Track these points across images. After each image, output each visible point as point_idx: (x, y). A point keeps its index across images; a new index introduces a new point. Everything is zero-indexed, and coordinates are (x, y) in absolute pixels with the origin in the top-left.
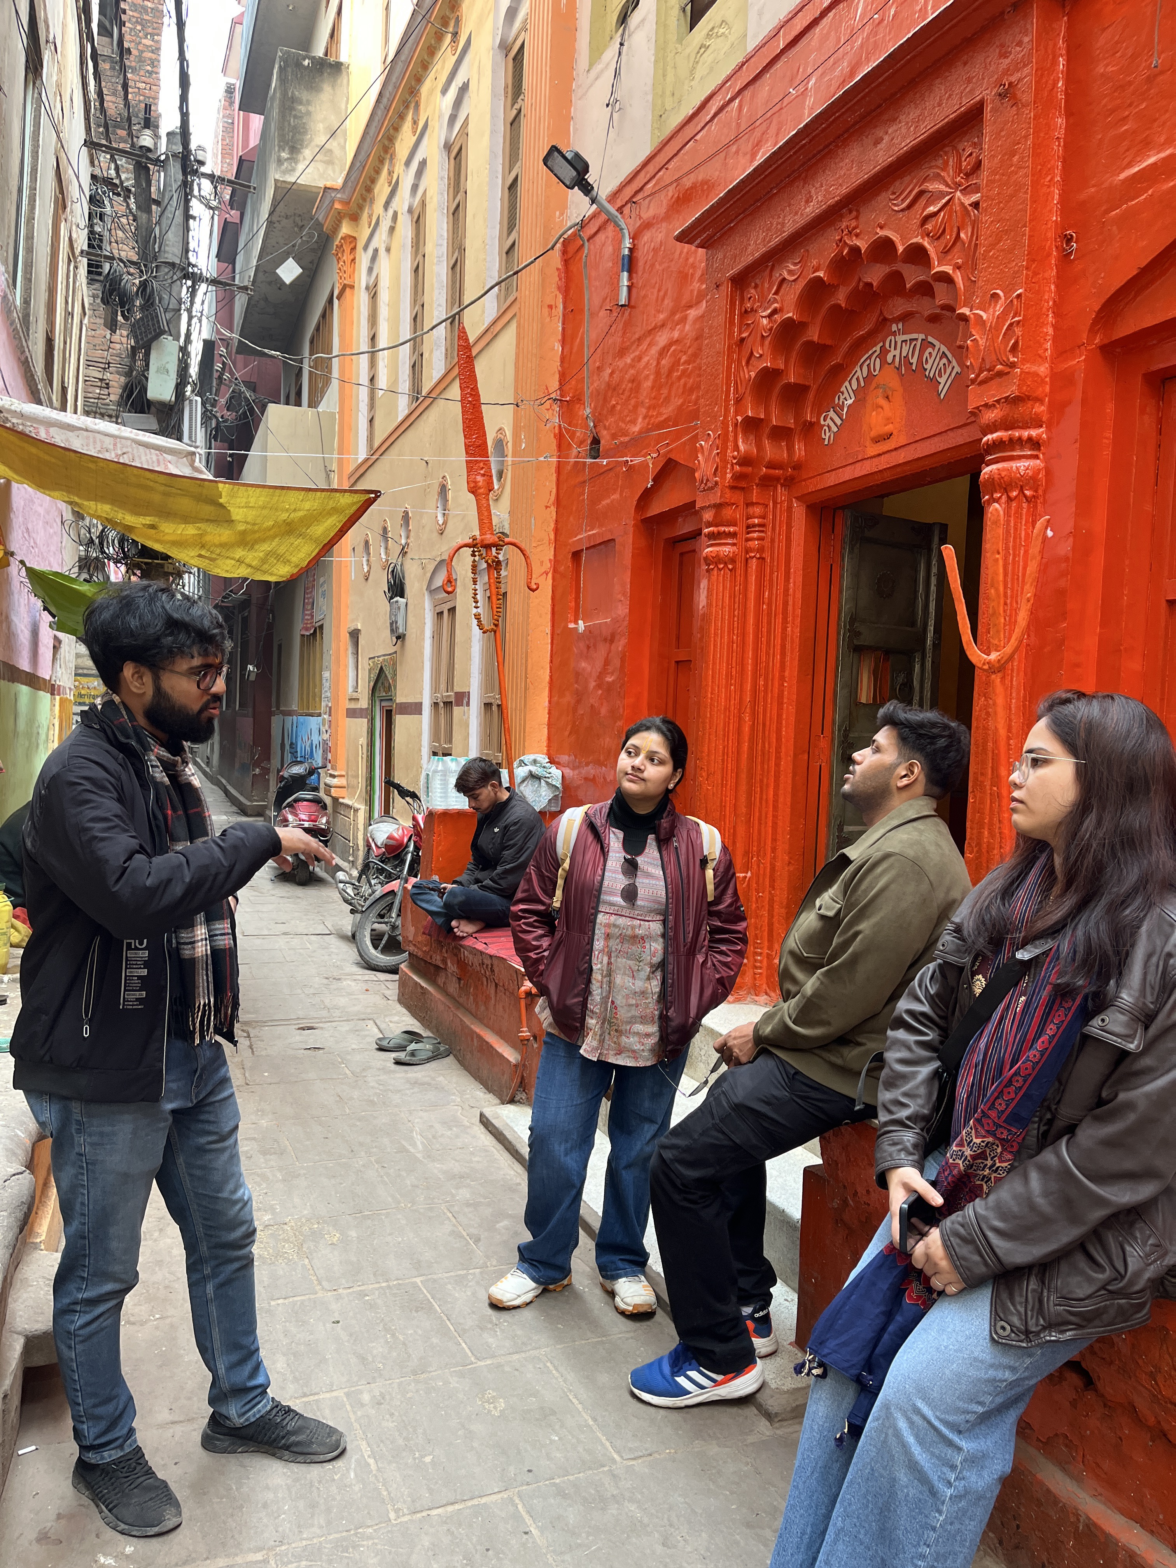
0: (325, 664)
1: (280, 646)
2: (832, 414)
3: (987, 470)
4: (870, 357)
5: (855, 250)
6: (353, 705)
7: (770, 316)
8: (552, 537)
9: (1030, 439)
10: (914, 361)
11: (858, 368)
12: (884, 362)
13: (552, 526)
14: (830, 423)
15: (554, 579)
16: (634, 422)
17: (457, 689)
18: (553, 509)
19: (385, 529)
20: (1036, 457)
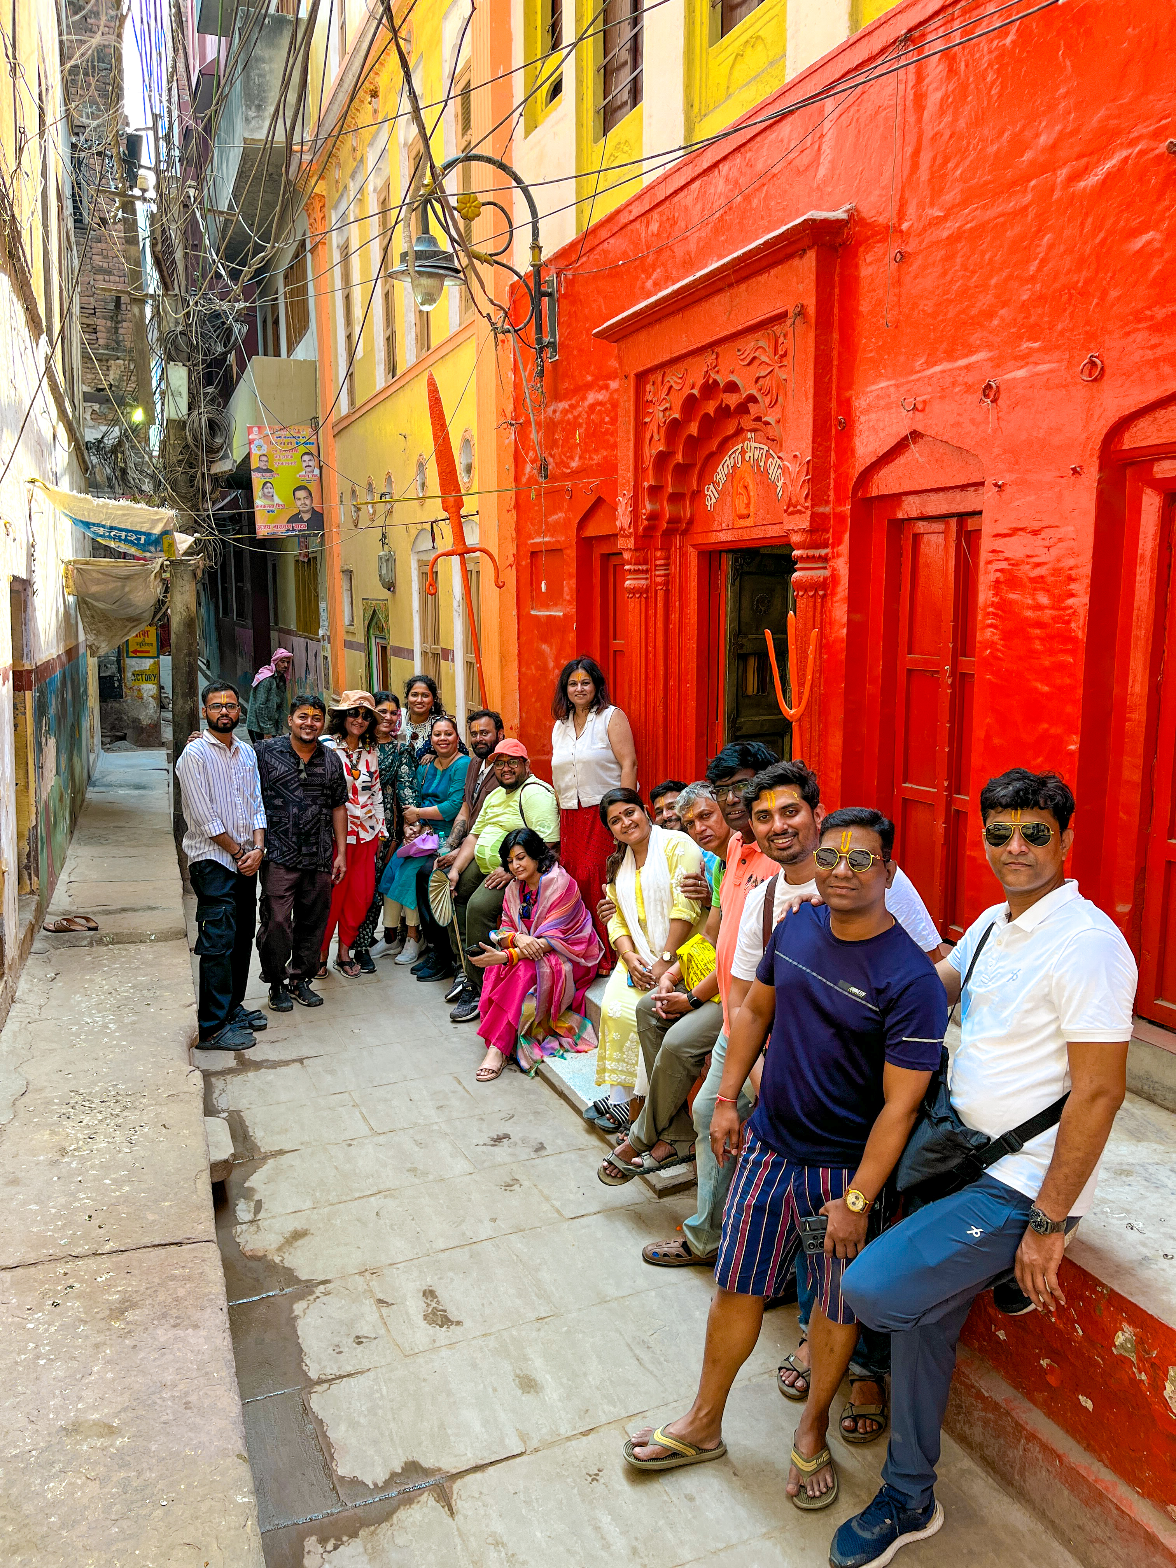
0: (321, 595)
1: (274, 566)
2: (711, 486)
3: (796, 575)
4: (734, 452)
5: (716, 382)
6: (350, 638)
7: (664, 411)
8: (514, 535)
9: (820, 556)
10: (762, 464)
11: (727, 457)
12: (743, 459)
13: (514, 526)
14: (711, 495)
15: (517, 570)
16: (572, 458)
17: (443, 645)
18: (514, 513)
19: (370, 485)
20: (825, 568)
